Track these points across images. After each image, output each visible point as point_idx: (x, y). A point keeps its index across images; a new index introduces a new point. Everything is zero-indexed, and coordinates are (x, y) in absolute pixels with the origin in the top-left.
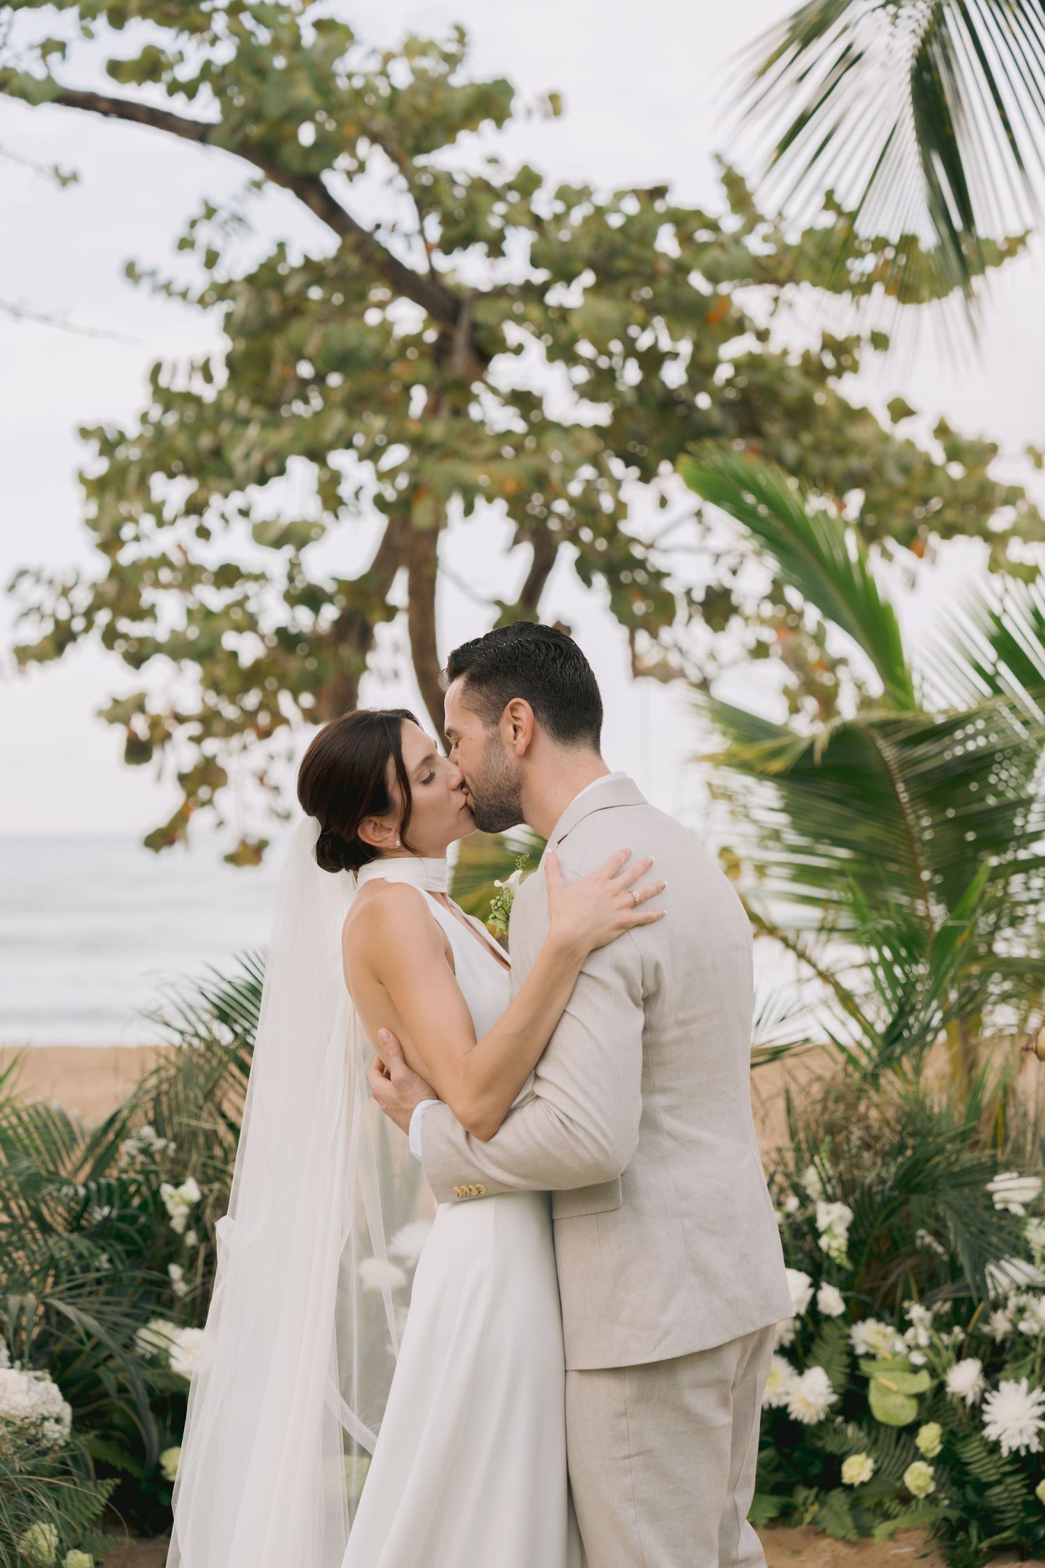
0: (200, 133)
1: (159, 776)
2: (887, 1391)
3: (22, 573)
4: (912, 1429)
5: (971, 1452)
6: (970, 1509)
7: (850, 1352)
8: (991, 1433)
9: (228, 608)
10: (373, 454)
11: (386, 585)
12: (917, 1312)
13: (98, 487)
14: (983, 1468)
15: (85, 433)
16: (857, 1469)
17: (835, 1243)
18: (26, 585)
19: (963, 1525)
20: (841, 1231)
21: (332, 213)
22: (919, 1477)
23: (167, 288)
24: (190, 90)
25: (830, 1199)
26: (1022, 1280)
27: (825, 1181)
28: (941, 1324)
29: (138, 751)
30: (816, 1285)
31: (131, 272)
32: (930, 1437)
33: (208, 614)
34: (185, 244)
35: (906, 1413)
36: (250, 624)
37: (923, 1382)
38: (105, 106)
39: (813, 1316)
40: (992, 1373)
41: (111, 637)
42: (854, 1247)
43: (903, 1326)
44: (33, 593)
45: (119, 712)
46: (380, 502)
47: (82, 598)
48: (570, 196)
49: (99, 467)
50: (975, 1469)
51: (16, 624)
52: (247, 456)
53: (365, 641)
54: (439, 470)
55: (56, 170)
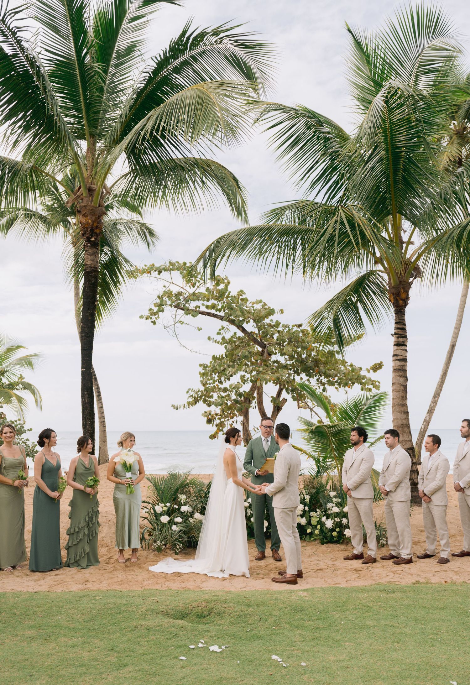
0: (221, 318)
1: (213, 426)
2: (313, 521)
3: (189, 389)
4: (316, 526)
5: (324, 529)
6: (324, 536)
7: (310, 516)
8: (326, 526)
9: (226, 396)
10: (251, 373)
11: (253, 393)
12: (318, 510)
13: (203, 375)
14: (326, 531)
15: (201, 365)
16: (309, 531)
17: (307, 501)
18: (190, 392)
19: (323, 539)
20: (308, 499)
21: (244, 330)
22: (317, 532)
23: (216, 341)
24: (220, 311)
25: (307, 495)
26: (331, 506)
27: (306, 492)
28: (322, 512)
29: (209, 421)
30: (305, 507)
31: (209, 338)
32: (319, 527)
33: (222, 397)
34: (218, 333)
35: (316, 524)
36: (230, 399)
37: (318, 519)
38: (205, 314)
39: (304, 511)
40: (327, 518)
41: (205, 401)
42: (310, 501)
43: (316, 512)
44: (191, 393)
45: (206, 414)
46: (251, 381)
47: (200, 393)
48: (285, 326)
49: (203, 371)
50: (325, 531)
51: (188, 399)
52: (229, 373)
53: (250, 402)
54: (261, 376)
55: (198, 327)
